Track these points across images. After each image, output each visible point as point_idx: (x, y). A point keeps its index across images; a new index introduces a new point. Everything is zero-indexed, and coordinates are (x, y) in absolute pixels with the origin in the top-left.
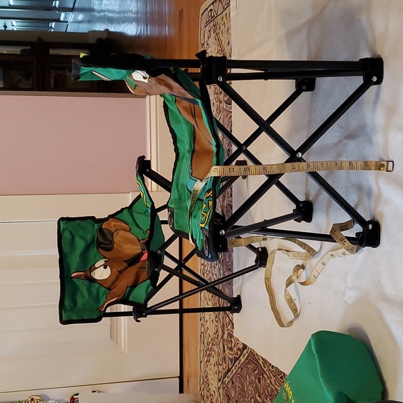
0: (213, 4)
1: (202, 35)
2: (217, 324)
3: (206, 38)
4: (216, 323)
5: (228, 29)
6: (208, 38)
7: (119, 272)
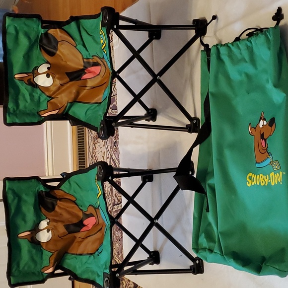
7: (60, 237)
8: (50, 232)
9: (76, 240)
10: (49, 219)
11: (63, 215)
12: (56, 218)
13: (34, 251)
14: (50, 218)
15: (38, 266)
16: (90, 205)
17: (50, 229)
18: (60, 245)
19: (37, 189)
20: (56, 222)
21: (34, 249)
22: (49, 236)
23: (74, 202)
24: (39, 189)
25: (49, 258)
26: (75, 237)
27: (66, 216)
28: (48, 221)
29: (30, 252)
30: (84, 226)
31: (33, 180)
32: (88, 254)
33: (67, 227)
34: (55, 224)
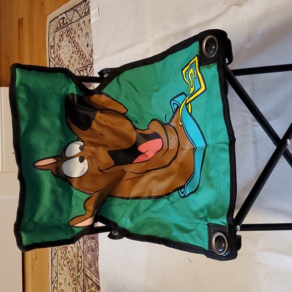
0: (65, 13)
1: (51, 39)
2: (75, 286)
3: (57, 41)
4: (73, 286)
5: (87, 34)
6: (60, 41)
7: (101, 171)
8: (86, 161)
9: (126, 177)
10: (83, 141)
11: (104, 136)
12: (93, 140)
13: (60, 191)
14: (85, 139)
15: (65, 215)
16: (153, 120)
17: (86, 157)
18: (102, 183)
19: (64, 90)
20: (95, 146)
21: (60, 187)
22: (84, 168)
23: (124, 115)
24: (67, 91)
25: (85, 203)
26: (124, 172)
27: (109, 137)
28: (82, 144)
29: (53, 192)
30: (141, 153)
31: (59, 74)
32: (150, 198)
33: (113, 154)
34: (93, 149)
